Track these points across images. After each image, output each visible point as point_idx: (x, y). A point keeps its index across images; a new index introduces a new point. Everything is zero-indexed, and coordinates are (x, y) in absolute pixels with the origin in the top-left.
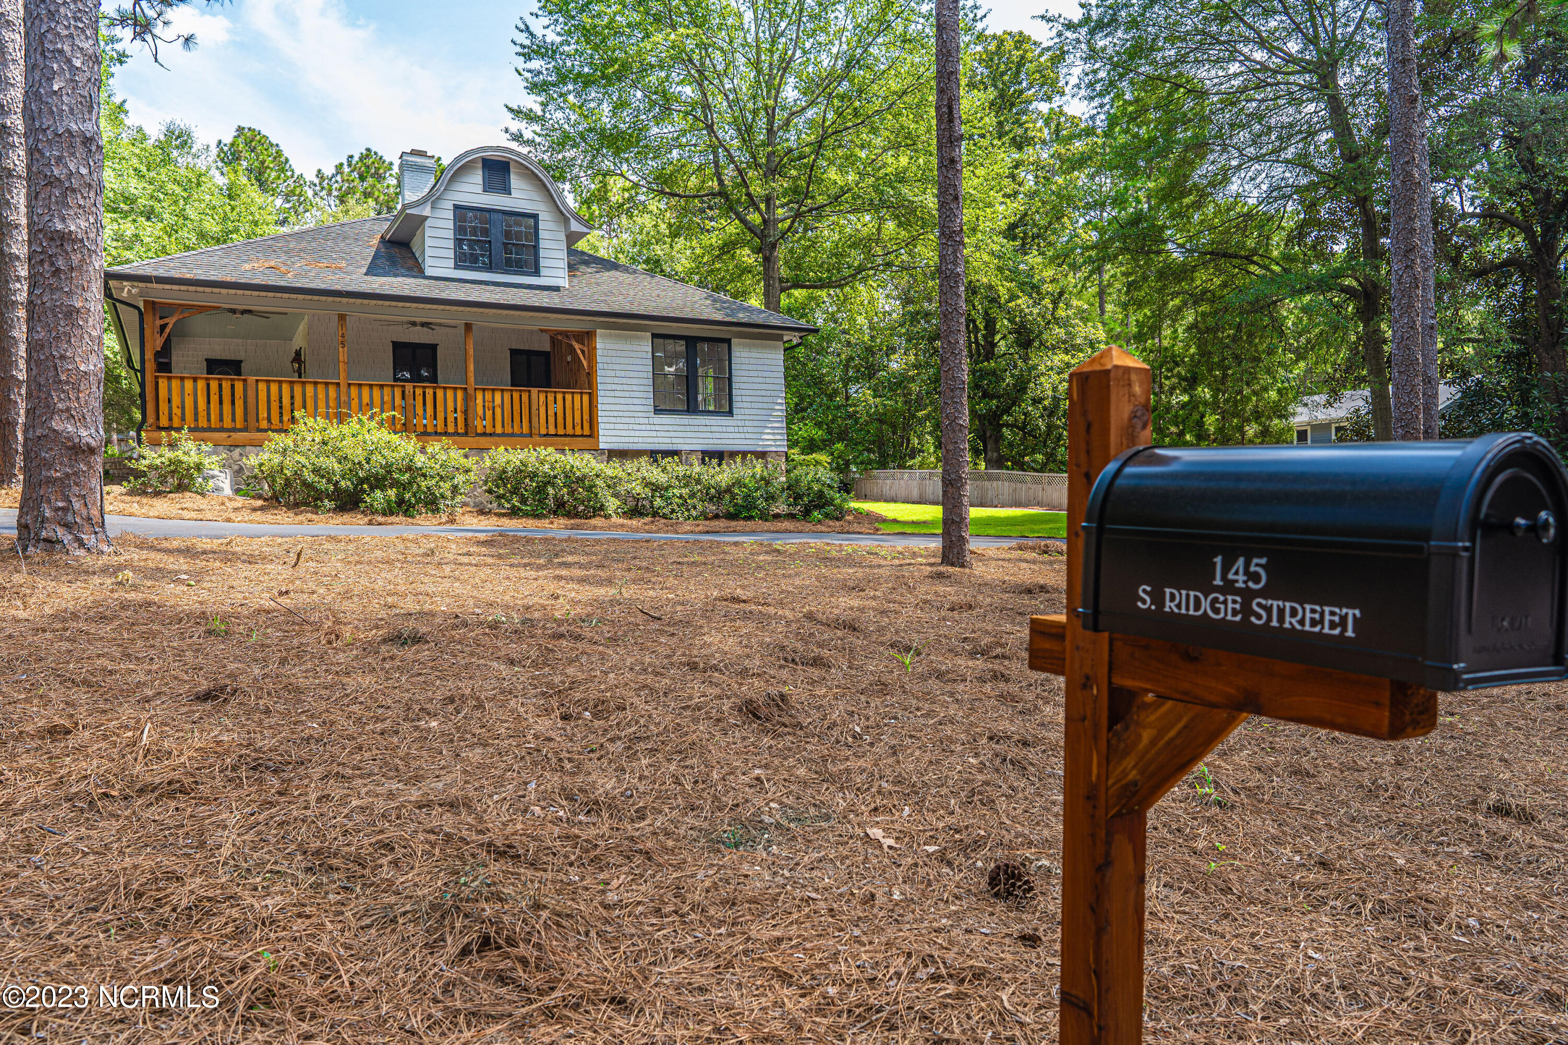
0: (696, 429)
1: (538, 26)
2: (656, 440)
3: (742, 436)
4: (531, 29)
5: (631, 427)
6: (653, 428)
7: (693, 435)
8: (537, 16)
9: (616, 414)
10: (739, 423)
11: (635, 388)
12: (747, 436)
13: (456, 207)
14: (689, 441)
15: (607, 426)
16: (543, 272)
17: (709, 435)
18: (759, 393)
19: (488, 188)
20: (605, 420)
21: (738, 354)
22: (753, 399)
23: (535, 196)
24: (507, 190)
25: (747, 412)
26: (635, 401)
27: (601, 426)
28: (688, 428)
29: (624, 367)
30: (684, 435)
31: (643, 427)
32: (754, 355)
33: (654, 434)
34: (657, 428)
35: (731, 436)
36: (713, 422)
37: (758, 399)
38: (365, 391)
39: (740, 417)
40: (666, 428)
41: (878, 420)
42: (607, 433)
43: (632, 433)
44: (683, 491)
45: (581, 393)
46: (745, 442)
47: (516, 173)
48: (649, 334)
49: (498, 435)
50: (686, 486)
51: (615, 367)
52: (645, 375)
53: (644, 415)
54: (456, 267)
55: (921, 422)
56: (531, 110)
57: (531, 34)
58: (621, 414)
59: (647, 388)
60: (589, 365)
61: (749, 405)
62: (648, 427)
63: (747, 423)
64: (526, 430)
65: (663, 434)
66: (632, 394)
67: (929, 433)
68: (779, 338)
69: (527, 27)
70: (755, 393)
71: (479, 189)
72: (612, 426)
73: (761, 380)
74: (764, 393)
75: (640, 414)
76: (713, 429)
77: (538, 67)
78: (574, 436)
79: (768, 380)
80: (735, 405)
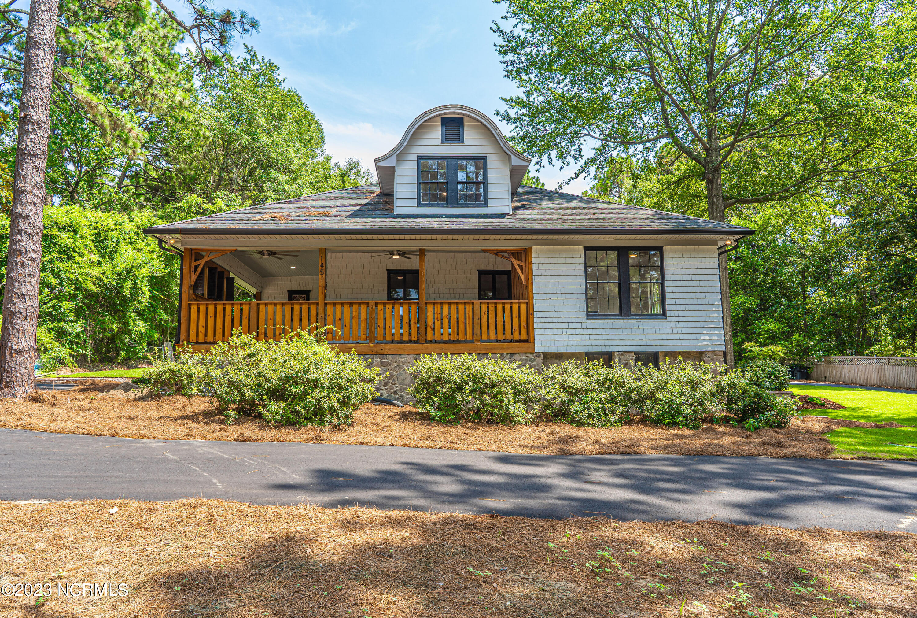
0: (629, 331)
1: (507, 26)
2: (589, 343)
3: (677, 337)
4: (501, 28)
5: (564, 331)
6: (586, 331)
7: (625, 337)
8: (506, 18)
9: (550, 320)
10: (673, 325)
11: (568, 296)
12: (682, 337)
13: (420, 158)
14: (622, 343)
15: (543, 331)
16: (490, 203)
17: (642, 337)
18: (693, 295)
19: (445, 140)
20: (540, 326)
21: (670, 260)
22: (688, 302)
23: (484, 142)
24: (460, 139)
25: (681, 314)
26: (569, 308)
27: (537, 331)
28: (620, 331)
29: (558, 278)
30: (617, 337)
31: (577, 331)
32: (686, 260)
33: (587, 337)
34: (590, 331)
35: (664, 337)
36: (645, 325)
37: (692, 301)
38: (338, 308)
39: (673, 319)
40: (599, 331)
41: (833, 315)
42: (542, 337)
43: (566, 337)
44: (603, 395)
45: (519, 303)
46: (679, 342)
47: (469, 126)
48: (581, 248)
49: (446, 342)
50: (608, 389)
51: (549, 278)
52: (578, 284)
53: (577, 320)
54: (419, 205)
55: (877, 316)
56: (519, 98)
57: (502, 32)
58: (555, 320)
59: (579, 296)
60: (527, 279)
61: (683, 308)
62: (581, 331)
63: (681, 325)
64: (469, 337)
65: (596, 337)
66: (566, 302)
67: (886, 326)
68: (714, 243)
69: (498, 27)
70: (689, 295)
71: (439, 141)
72: (547, 331)
73: (695, 283)
74: (698, 295)
75: (573, 320)
76: (646, 331)
77: (512, 58)
78: (512, 341)
79: (702, 283)
80: (668, 307)
